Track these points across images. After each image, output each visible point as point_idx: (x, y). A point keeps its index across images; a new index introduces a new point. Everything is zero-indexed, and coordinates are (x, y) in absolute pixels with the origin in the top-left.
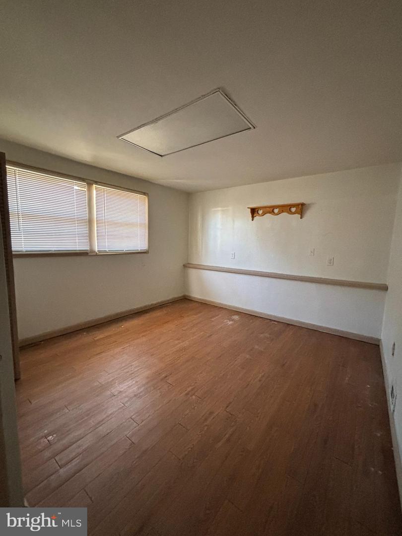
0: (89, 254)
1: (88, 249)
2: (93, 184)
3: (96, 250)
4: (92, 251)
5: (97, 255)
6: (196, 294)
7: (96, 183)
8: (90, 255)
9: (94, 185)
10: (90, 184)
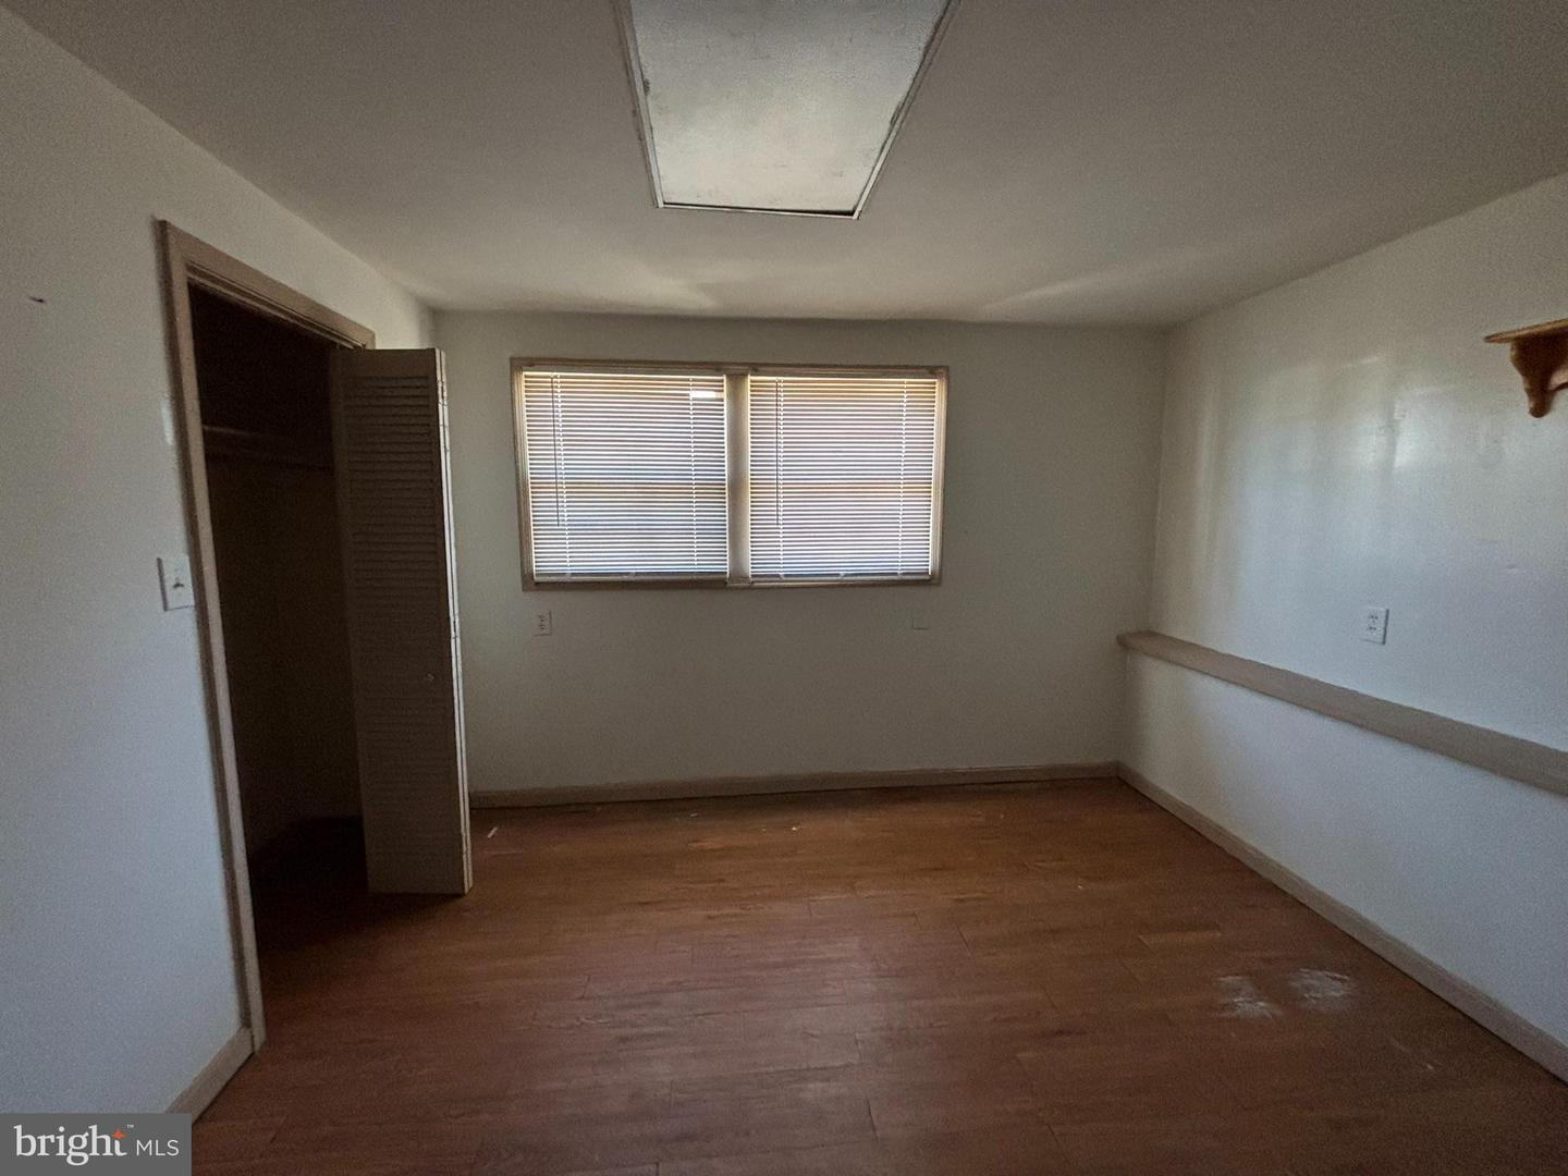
0: (729, 585)
1: (727, 568)
2: (745, 375)
3: (750, 572)
4: (738, 575)
5: (751, 588)
6: (1164, 775)
7: (756, 369)
8: (732, 589)
9: (750, 378)
10: (736, 379)
